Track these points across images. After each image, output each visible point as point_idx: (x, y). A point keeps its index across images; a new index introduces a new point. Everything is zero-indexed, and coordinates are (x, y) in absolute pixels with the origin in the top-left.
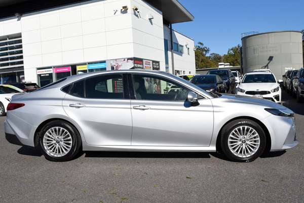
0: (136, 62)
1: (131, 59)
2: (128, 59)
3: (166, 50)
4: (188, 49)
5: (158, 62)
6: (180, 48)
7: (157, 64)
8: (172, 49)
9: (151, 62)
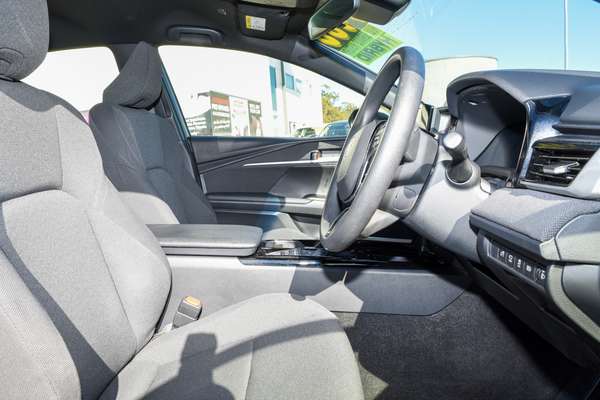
0: (214, 99)
1: (205, 94)
2: (199, 95)
3: (274, 84)
4: (310, 86)
5: (259, 104)
6: (297, 85)
7: (258, 107)
8: (283, 84)
9: (246, 103)
